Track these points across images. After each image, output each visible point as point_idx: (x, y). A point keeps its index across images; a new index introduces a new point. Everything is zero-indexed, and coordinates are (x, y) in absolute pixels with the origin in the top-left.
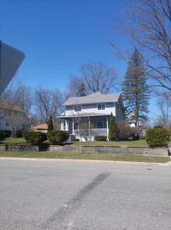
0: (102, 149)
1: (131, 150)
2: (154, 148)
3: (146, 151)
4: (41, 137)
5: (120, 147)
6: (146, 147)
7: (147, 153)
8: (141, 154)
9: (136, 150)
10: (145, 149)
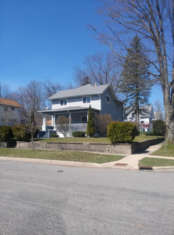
0: (64, 146)
1: (93, 147)
2: (116, 145)
3: (108, 149)
4: (8, 132)
5: (82, 144)
6: (108, 144)
7: (109, 151)
8: (103, 152)
9: (98, 147)
10: (108, 146)
